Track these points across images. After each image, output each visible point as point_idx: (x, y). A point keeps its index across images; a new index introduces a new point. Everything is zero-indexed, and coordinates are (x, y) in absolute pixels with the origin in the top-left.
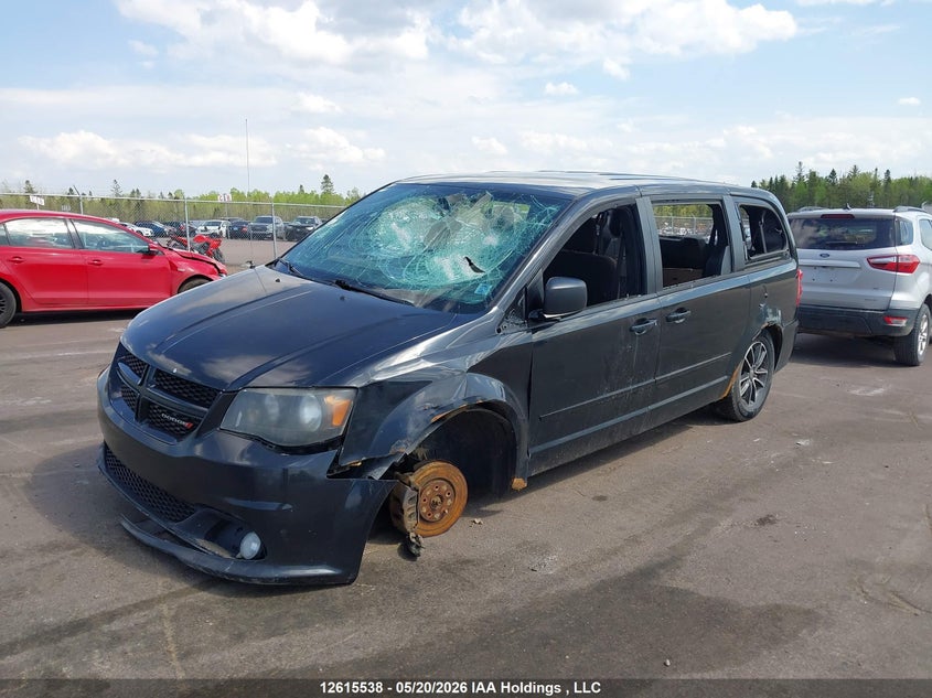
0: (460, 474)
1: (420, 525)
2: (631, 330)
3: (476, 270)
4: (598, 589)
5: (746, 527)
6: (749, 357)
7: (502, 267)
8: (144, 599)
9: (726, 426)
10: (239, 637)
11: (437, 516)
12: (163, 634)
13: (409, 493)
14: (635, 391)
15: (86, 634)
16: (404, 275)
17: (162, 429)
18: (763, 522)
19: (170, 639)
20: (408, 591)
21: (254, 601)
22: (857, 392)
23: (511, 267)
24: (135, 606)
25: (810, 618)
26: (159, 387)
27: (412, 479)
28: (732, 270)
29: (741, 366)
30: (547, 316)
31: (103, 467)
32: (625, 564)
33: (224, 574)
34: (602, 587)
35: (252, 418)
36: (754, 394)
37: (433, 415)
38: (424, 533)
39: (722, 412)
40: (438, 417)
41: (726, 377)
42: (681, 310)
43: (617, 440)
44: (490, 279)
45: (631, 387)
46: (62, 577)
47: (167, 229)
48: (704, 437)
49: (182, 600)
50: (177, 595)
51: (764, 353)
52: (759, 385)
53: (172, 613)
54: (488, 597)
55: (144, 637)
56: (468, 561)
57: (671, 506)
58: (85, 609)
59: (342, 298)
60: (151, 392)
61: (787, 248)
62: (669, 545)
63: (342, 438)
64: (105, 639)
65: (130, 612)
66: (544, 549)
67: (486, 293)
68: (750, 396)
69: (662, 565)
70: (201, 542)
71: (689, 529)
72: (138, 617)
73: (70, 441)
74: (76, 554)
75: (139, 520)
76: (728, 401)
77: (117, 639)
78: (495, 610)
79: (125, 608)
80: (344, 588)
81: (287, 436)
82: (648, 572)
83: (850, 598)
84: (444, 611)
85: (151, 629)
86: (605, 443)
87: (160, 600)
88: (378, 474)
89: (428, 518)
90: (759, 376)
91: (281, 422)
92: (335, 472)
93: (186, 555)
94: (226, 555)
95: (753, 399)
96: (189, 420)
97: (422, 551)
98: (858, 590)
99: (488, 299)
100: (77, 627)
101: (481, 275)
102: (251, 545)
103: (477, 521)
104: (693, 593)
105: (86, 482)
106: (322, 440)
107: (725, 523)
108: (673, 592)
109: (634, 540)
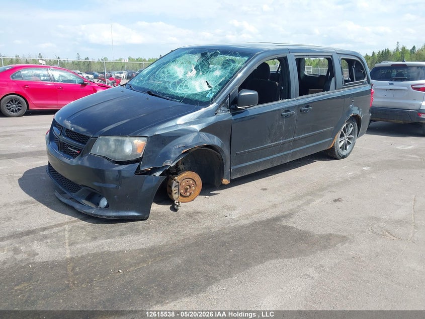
0: (198, 176)
1: (180, 197)
2: (282, 115)
3: (210, 87)
4: (252, 225)
5: (327, 203)
6: (344, 129)
7: (220, 85)
8: (59, 223)
9: (332, 161)
10: (95, 238)
11: (188, 194)
12: (64, 236)
13: (175, 183)
14: (284, 143)
15: (33, 235)
16: (177, 89)
17: (68, 154)
18: (335, 201)
19: (67, 238)
20: (170, 223)
21: (104, 225)
22: (398, 148)
23: (223, 85)
24: (55, 225)
25: (343, 239)
26: (67, 136)
27: (176, 178)
28: (335, 89)
29: (340, 134)
30: (239, 107)
31: (48, 171)
32: (267, 215)
33: (92, 214)
34: (254, 224)
35: (104, 149)
36: (346, 147)
37: (183, 150)
38: (182, 201)
39: (329, 155)
40: (185, 151)
41: (332, 138)
42: (308, 106)
43: (275, 165)
44: (214, 90)
45: (281, 141)
46: (27, 214)
47: (100, 75)
48: (320, 166)
49: (75, 224)
50: (72, 222)
51: (352, 128)
52: (349, 143)
53: (70, 228)
54: (204, 226)
55: (56, 237)
56: (199, 212)
57: (295, 193)
58: (34, 226)
59: (147, 99)
60: (63, 138)
61: (366, 79)
62: (289, 209)
63: (141, 158)
64: (41, 237)
65: (52, 228)
66: (233, 208)
67: (211, 97)
68: (344, 147)
69: (284, 217)
70: (84, 201)
71: (300, 202)
72: (55, 230)
73: (41, 162)
74: (35, 206)
75: (62, 193)
76: (333, 149)
77: (45, 237)
78: (205, 231)
79: (50, 226)
80: (143, 221)
81: (118, 157)
82: (276, 219)
83: (365, 232)
84: (183, 231)
85: (60, 234)
86: (269, 166)
87: (65, 224)
88: (158, 174)
89: (184, 195)
90: (349, 139)
91: (115, 151)
92: (140, 173)
93: (77, 206)
94: (93, 206)
95: (346, 149)
96: (79, 150)
97: (179, 208)
98: (370, 229)
99: (212, 99)
100: (29, 233)
101: (210, 88)
102: (104, 202)
103: (207, 197)
104: (294, 228)
105: (44, 178)
106: (133, 159)
107: (318, 201)
108: (285, 227)
109: (275, 206)
